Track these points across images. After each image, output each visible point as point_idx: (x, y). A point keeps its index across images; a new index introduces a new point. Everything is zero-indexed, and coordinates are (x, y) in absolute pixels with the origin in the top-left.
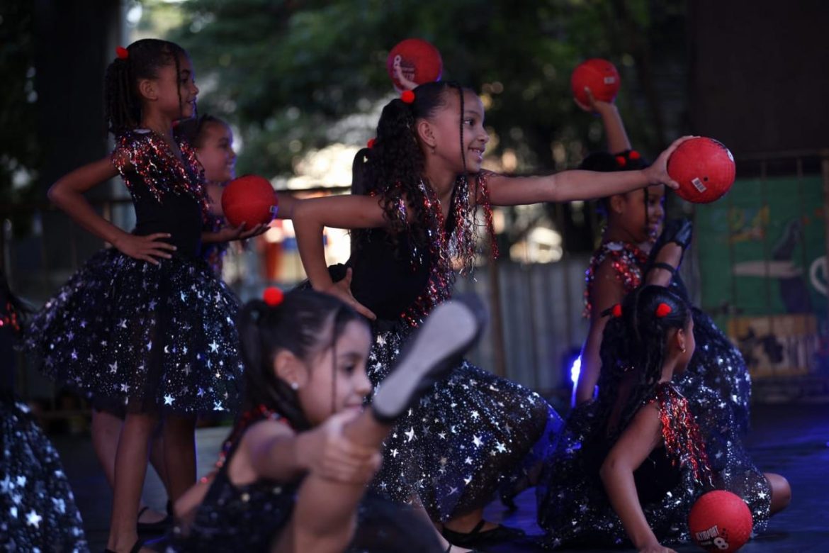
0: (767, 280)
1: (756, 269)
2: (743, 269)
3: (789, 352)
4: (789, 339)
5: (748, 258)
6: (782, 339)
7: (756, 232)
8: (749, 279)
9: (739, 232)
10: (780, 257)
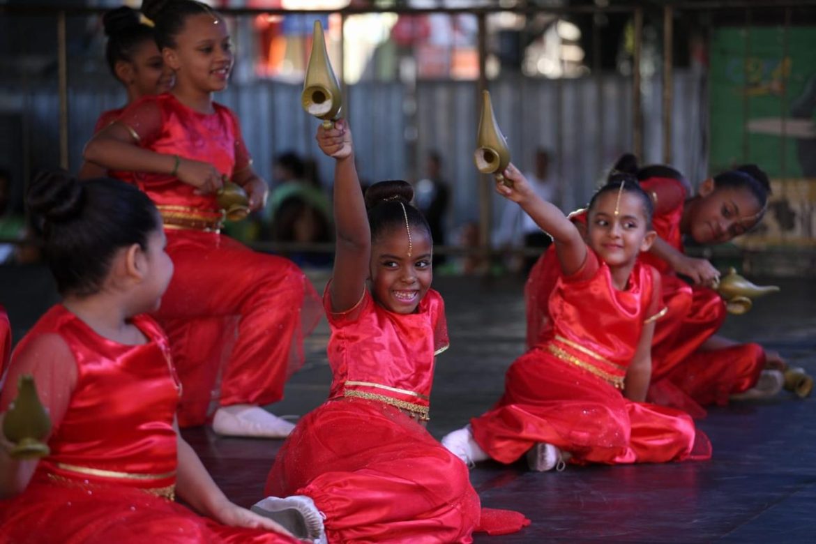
0: (783, 139)
1: (771, 126)
2: (757, 126)
3: (802, 220)
4: (802, 205)
5: (764, 114)
6: (795, 206)
7: (776, 86)
8: (762, 137)
9: (756, 85)
10: (799, 114)
